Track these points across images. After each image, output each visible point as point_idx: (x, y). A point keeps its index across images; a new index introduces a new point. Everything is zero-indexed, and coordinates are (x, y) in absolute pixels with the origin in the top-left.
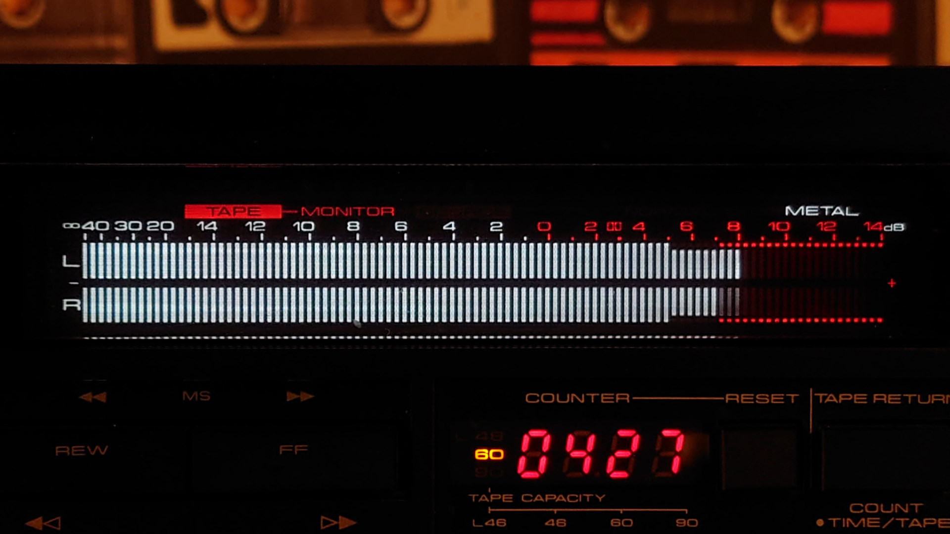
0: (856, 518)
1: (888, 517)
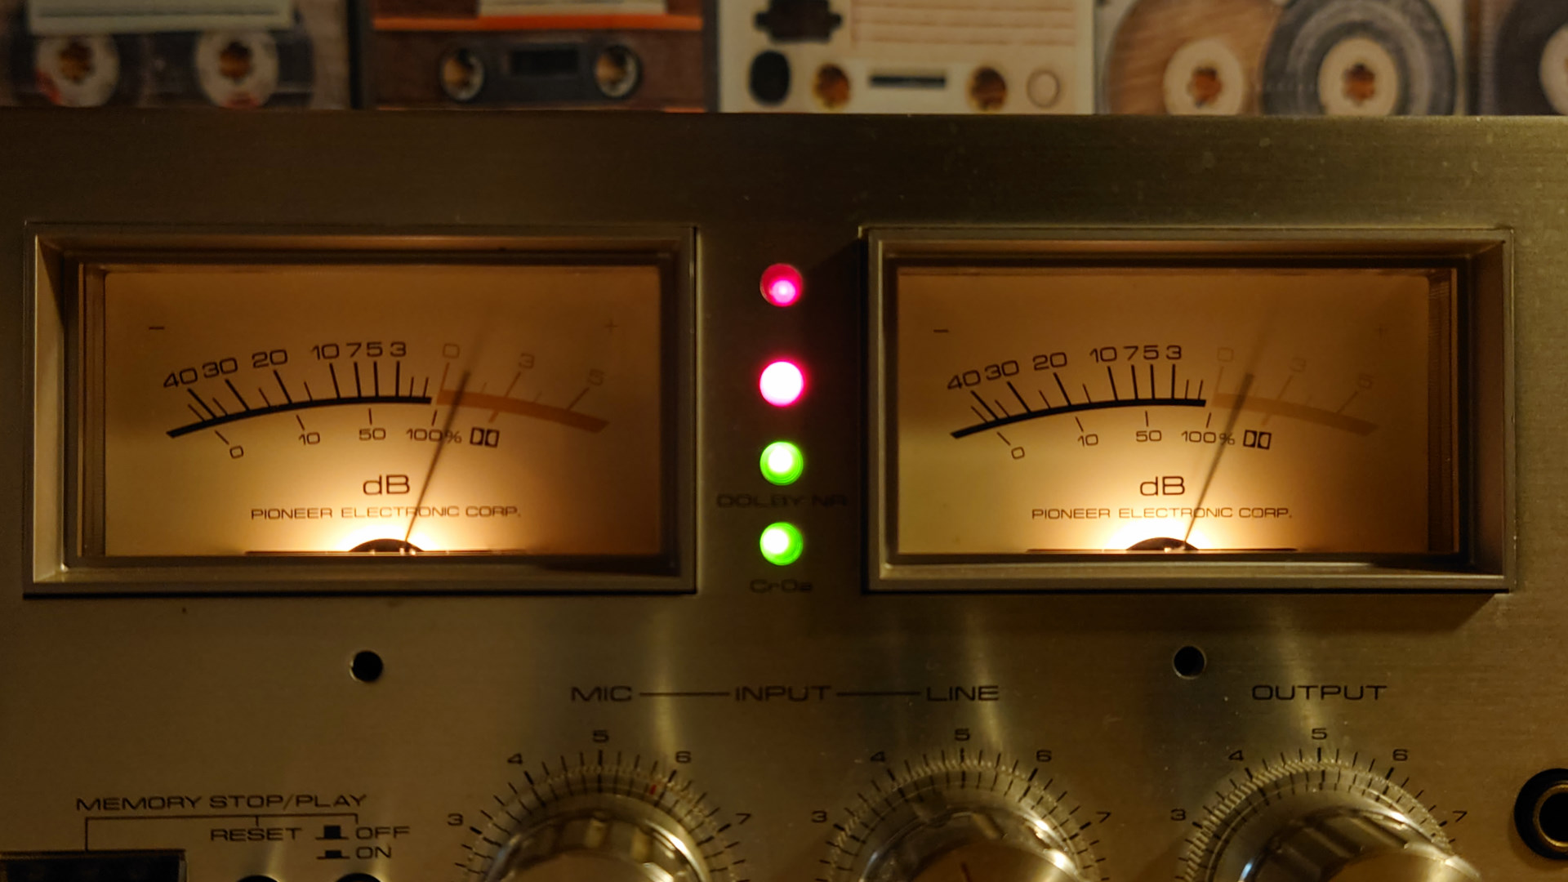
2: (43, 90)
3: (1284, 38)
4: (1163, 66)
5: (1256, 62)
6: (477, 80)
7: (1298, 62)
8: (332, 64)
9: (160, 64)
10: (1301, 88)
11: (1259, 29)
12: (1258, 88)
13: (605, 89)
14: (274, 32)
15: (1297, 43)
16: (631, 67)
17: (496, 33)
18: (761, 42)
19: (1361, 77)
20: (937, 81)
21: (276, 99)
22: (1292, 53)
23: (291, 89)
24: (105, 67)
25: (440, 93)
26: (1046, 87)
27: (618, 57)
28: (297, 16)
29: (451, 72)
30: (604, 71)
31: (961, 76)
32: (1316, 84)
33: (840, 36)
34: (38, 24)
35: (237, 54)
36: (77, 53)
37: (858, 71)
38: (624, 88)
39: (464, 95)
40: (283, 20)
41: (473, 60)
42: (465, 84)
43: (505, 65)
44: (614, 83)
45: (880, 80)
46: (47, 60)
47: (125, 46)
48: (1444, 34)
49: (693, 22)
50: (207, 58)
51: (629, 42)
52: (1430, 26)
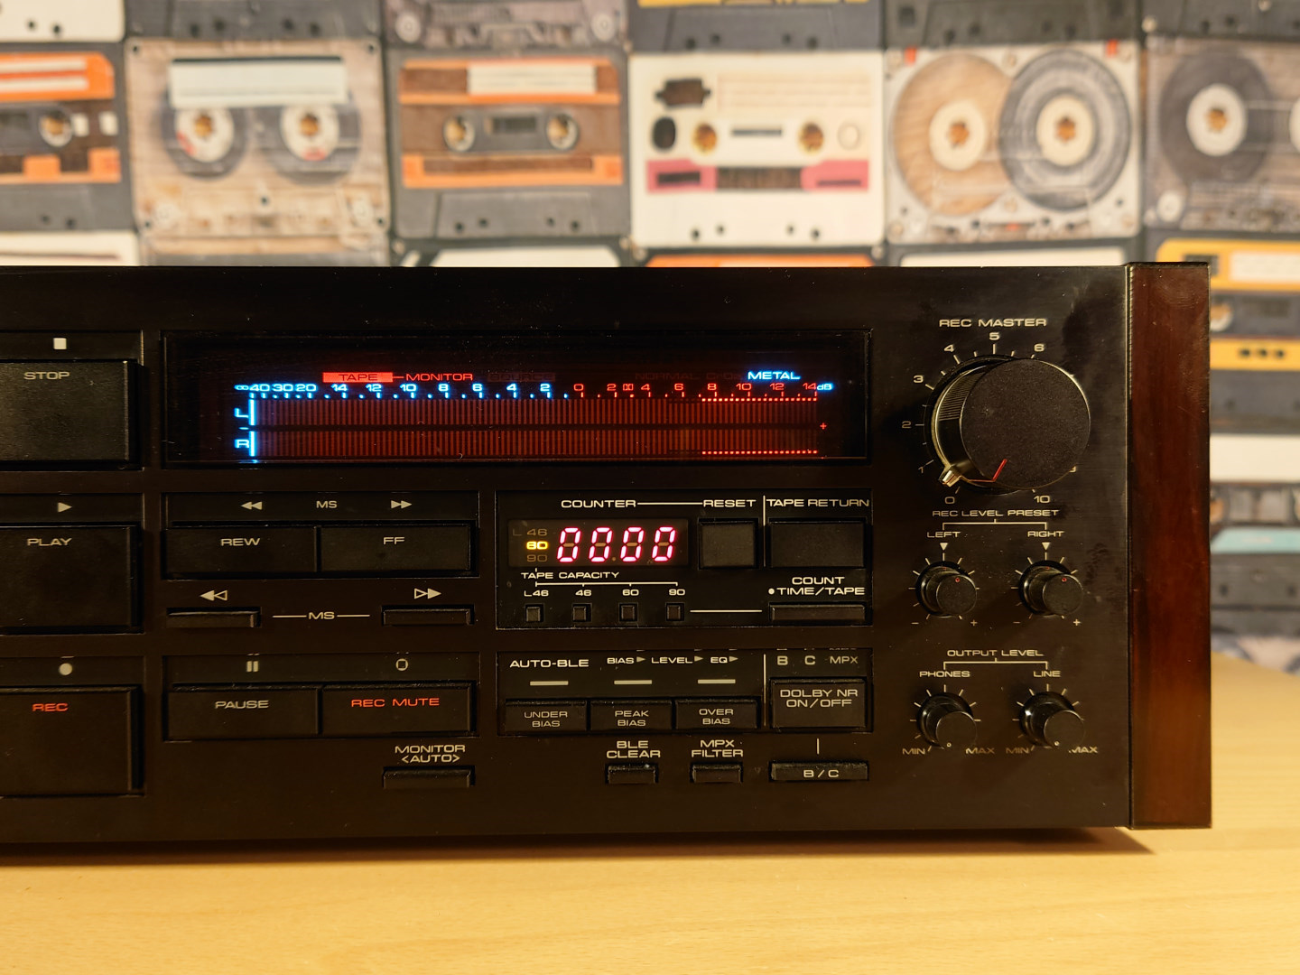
0: (797, 588)
1: (820, 586)
2: (182, 146)
3: (1013, 100)
4: (929, 121)
5: (995, 115)
6: (470, 137)
7: (1023, 114)
8: (373, 126)
9: (259, 127)
10: (1025, 134)
11: (996, 94)
12: (995, 134)
13: (555, 144)
14: (337, 107)
15: (1022, 103)
16: (572, 129)
17: (481, 106)
18: (659, 110)
19: (1066, 125)
20: (776, 132)
21: (338, 151)
22: (1019, 110)
23: (348, 144)
24: (224, 129)
25: (445, 146)
26: (851, 135)
27: (564, 122)
28: (350, 96)
29: (452, 132)
30: (554, 131)
31: (793, 128)
32: (1035, 131)
33: (710, 104)
34: (178, 101)
35: (311, 120)
36: (205, 120)
37: (722, 127)
38: (568, 142)
39: (462, 147)
40: (341, 98)
41: (467, 124)
42: (461, 139)
43: (488, 127)
44: (561, 139)
45: (739, 132)
46: (185, 125)
47: (238, 117)
48: (1122, 95)
49: (612, 98)
50: (291, 124)
51: (570, 112)
52: (1114, 89)
